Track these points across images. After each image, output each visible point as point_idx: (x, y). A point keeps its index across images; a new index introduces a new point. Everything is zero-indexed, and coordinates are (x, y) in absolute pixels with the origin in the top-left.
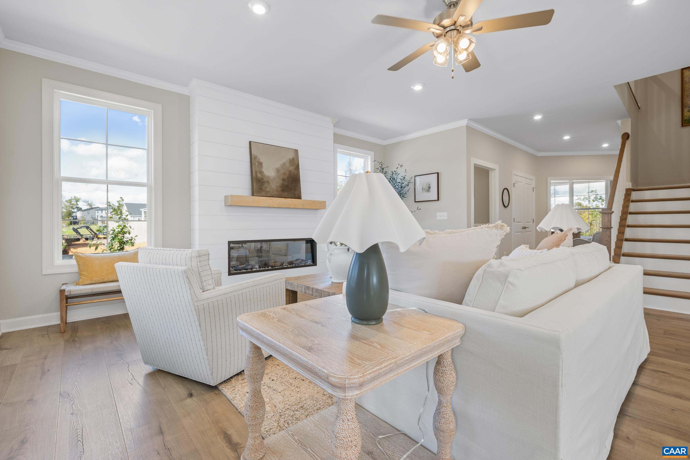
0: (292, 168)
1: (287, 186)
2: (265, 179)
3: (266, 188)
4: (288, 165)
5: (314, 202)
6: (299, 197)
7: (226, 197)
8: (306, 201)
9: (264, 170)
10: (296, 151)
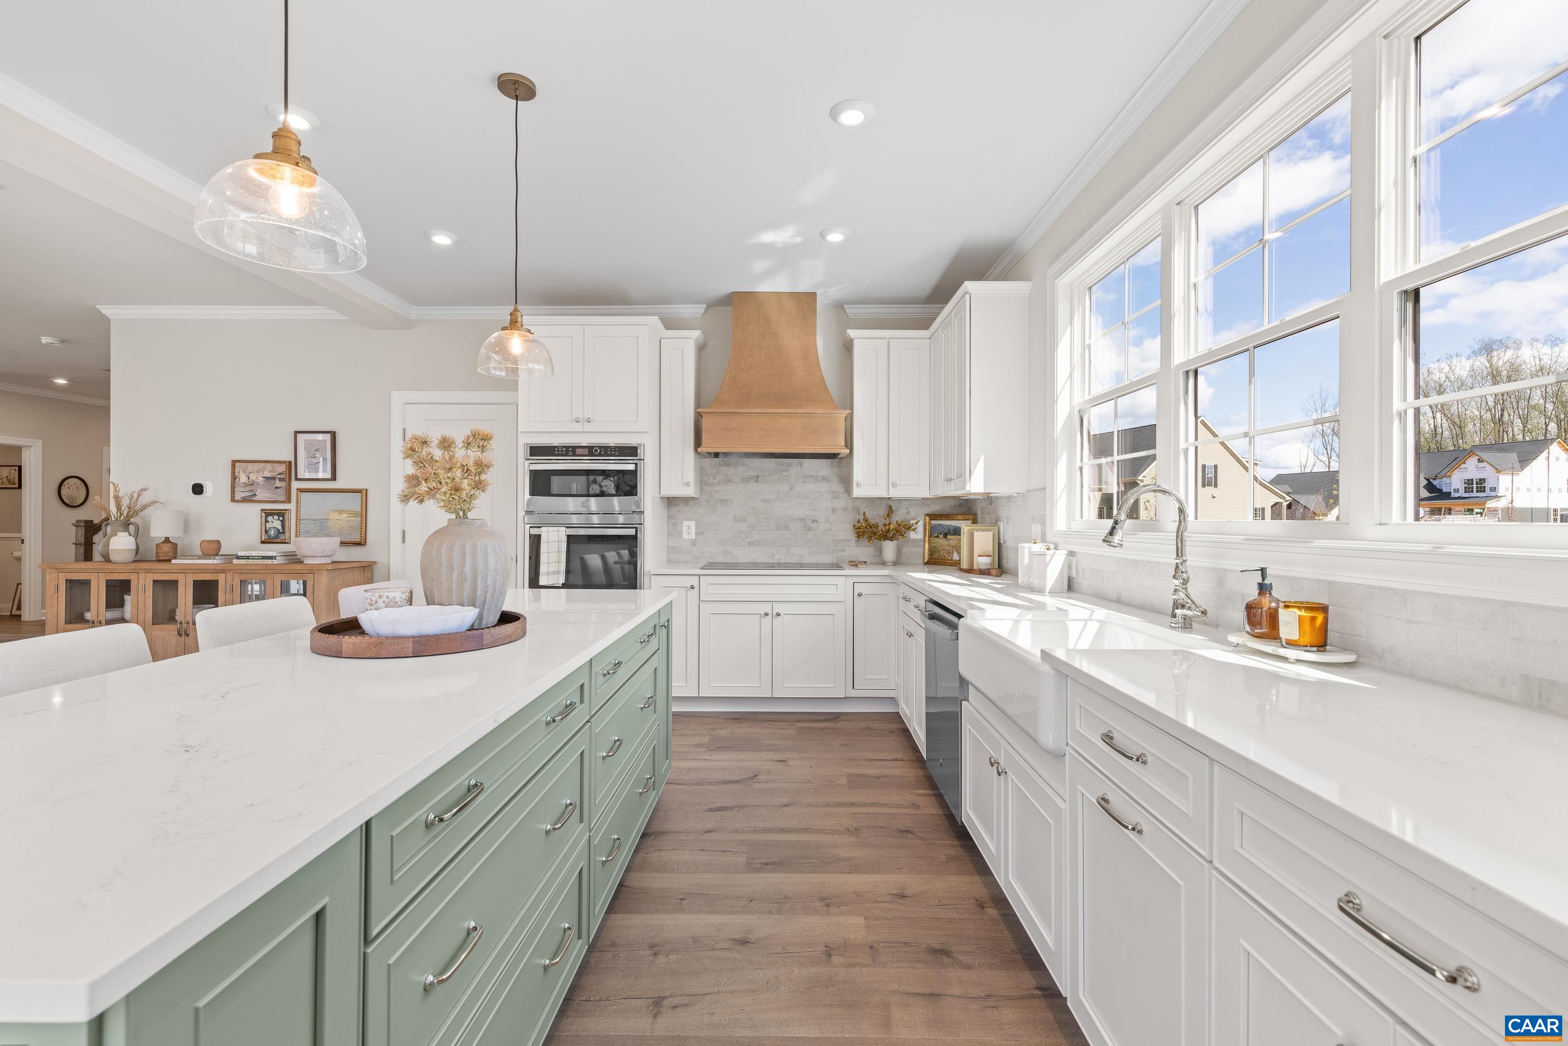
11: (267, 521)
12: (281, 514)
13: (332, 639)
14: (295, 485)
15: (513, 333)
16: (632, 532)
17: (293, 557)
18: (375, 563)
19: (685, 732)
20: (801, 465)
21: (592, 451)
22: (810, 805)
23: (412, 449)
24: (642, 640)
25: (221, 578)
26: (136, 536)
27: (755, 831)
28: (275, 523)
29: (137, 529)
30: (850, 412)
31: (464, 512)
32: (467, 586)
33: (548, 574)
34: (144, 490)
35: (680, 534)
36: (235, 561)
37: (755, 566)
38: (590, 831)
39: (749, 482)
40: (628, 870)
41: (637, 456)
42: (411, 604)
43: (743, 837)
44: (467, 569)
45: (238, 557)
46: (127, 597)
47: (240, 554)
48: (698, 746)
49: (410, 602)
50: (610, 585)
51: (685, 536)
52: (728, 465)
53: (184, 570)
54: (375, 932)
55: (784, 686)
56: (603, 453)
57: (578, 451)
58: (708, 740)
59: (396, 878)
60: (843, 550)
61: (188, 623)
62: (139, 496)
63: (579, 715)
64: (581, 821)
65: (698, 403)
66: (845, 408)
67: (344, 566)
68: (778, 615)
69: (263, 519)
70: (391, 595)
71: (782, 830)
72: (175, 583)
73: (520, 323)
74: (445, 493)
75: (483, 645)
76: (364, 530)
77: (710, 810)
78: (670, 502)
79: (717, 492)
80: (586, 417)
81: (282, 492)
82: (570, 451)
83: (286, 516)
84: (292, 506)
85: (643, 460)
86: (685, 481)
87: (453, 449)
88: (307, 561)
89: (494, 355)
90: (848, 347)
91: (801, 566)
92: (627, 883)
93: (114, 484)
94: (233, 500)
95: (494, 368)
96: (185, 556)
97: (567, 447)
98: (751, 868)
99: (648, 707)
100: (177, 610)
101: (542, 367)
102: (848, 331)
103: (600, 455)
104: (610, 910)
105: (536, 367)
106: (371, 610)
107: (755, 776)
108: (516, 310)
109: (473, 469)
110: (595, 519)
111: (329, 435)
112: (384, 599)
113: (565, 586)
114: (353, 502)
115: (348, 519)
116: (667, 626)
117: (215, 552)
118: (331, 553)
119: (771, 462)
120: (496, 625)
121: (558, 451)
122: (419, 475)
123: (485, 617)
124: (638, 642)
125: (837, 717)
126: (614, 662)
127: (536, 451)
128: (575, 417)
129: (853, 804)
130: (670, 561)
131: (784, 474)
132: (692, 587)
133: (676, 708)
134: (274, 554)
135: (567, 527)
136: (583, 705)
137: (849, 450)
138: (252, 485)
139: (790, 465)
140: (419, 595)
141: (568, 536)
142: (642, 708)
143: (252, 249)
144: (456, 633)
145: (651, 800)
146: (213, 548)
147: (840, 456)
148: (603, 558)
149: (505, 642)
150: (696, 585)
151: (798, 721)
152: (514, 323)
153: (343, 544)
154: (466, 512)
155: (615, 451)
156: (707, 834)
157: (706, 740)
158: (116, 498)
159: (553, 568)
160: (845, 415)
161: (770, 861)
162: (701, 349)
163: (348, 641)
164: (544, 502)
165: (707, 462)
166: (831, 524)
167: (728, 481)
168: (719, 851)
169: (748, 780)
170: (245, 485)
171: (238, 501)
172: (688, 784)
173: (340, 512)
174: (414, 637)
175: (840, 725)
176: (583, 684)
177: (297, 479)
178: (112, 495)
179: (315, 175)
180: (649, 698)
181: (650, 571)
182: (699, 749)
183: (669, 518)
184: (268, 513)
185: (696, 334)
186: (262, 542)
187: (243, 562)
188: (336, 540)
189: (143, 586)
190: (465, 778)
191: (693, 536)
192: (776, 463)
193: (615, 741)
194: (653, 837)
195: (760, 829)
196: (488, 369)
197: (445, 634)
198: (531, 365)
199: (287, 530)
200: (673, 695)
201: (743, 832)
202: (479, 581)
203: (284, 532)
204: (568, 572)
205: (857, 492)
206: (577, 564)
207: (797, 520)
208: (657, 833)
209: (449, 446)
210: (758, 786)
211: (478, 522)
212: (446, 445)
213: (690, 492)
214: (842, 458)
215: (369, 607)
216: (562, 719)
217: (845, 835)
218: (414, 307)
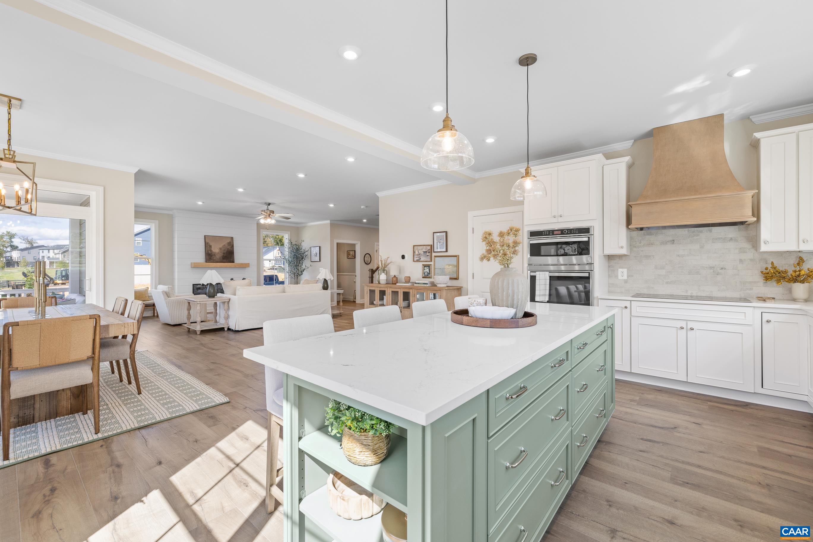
0: (229, 247)
1: (226, 256)
2: (213, 254)
3: (214, 258)
4: (227, 245)
5: (242, 264)
6: (233, 262)
7: (191, 263)
8: (237, 263)
9: (212, 249)
10: (232, 238)
11: (424, 269)
12: (429, 266)
13: (460, 317)
14: (434, 254)
15: (527, 179)
16: (586, 275)
17: (433, 284)
18: (462, 287)
19: (622, 391)
20: (711, 231)
21: (562, 232)
22: (723, 457)
23: (486, 238)
24: (598, 333)
25: (411, 291)
26: (386, 274)
27: (677, 461)
28: (427, 270)
29: (387, 272)
30: (757, 191)
31: (507, 265)
32: (510, 299)
33: (540, 295)
34: (388, 258)
35: (617, 276)
36: (415, 285)
37: (672, 297)
38: (572, 427)
39: (666, 244)
40: (590, 456)
41: (589, 233)
42: (486, 305)
43: (667, 461)
44: (510, 291)
45: (416, 283)
46: (384, 297)
47: (417, 282)
48: (632, 401)
49: (486, 304)
50: (572, 303)
51: (620, 277)
52: (650, 234)
53: (400, 287)
54: (491, 434)
55: (697, 376)
56: (569, 232)
57: (555, 232)
58: (638, 399)
59: (497, 416)
60: (751, 289)
61: (401, 308)
62: (387, 260)
63: (567, 367)
64: (567, 420)
65: (628, 200)
66: (750, 188)
67: (451, 288)
68: (692, 329)
69: (423, 269)
70: (479, 301)
71: (699, 467)
72: (398, 292)
73: (530, 173)
74: (501, 256)
75: (519, 326)
76: (458, 273)
77: (642, 439)
78: (610, 258)
79: (642, 251)
80: (559, 215)
81: (429, 257)
82: (551, 233)
83: (431, 267)
84: (432, 263)
85: (593, 235)
86: (620, 245)
87: (504, 237)
88: (438, 286)
89: (518, 190)
90: (755, 145)
91: (711, 298)
92: (590, 463)
93: (380, 256)
94: (414, 261)
95: (518, 197)
96: (400, 282)
97: (549, 231)
98: (673, 480)
99: (602, 370)
100: (398, 302)
101: (541, 193)
102: (754, 134)
103: (567, 234)
104: (581, 473)
105: (538, 193)
106: (471, 306)
107: (676, 428)
108: (528, 167)
109: (511, 245)
110: (563, 268)
111: (445, 233)
112: (476, 302)
113: (548, 302)
114: (454, 261)
115: (452, 268)
116: (612, 328)
117: (409, 281)
118: (447, 283)
119: (685, 231)
120: (522, 318)
121: (544, 233)
122: (491, 249)
123: (518, 314)
124: (595, 334)
125: (747, 405)
126: (583, 343)
127: (533, 234)
128: (553, 215)
129: (764, 468)
130: (610, 292)
131: (695, 238)
132: (626, 307)
133: (617, 377)
134: (427, 282)
135: (549, 272)
136: (568, 362)
137: (756, 218)
138: (419, 255)
139: (701, 232)
140: (489, 301)
141: (550, 277)
142: (598, 371)
143: (436, 166)
144: (507, 319)
145: (603, 423)
146: (408, 280)
147: (746, 223)
148: (568, 289)
149: (528, 326)
150: (628, 306)
151: (710, 401)
152: (527, 173)
153: (451, 279)
154: (509, 265)
155: (576, 231)
156: (640, 452)
157: (637, 398)
158: (381, 261)
159: (542, 292)
160: (752, 194)
161: (690, 482)
162: (630, 167)
163: (465, 318)
164: (537, 259)
165: (635, 233)
166: (738, 271)
167: (651, 244)
168: (650, 465)
169: (670, 429)
170: (418, 255)
171: (415, 261)
172: (626, 421)
173: (449, 265)
174: (490, 319)
175: (749, 411)
176: (568, 351)
177: (434, 252)
178: (380, 260)
179: (456, 132)
180: (602, 366)
181: (598, 297)
182: (633, 403)
183: (609, 267)
184: (425, 266)
185: (627, 159)
186: (423, 278)
187: (417, 285)
188: (448, 277)
189: (389, 292)
190: (519, 383)
191: (625, 277)
192: (688, 231)
193: (584, 385)
194: (604, 444)
195: (681, 461)
196: (515, 198)
197: (503, 319)
198: (535, 193)
199: (431, 273)
200: (615, 369)
201: (667, 459)
202: (515, 297)
203: (430, 274)
204: (550, 295)
205: (764, 248)
206: (553, 292)
207: (706, 268)
208: (607, 442)
209: (503, 235)
210: (676, 434)
211: (514, 269)
212: (502, 235)
213: (624, 251)
214: (749, 225)
215: (470, 305)
216: (559, 366)
217: (756, 486)
218: (477, 173)
